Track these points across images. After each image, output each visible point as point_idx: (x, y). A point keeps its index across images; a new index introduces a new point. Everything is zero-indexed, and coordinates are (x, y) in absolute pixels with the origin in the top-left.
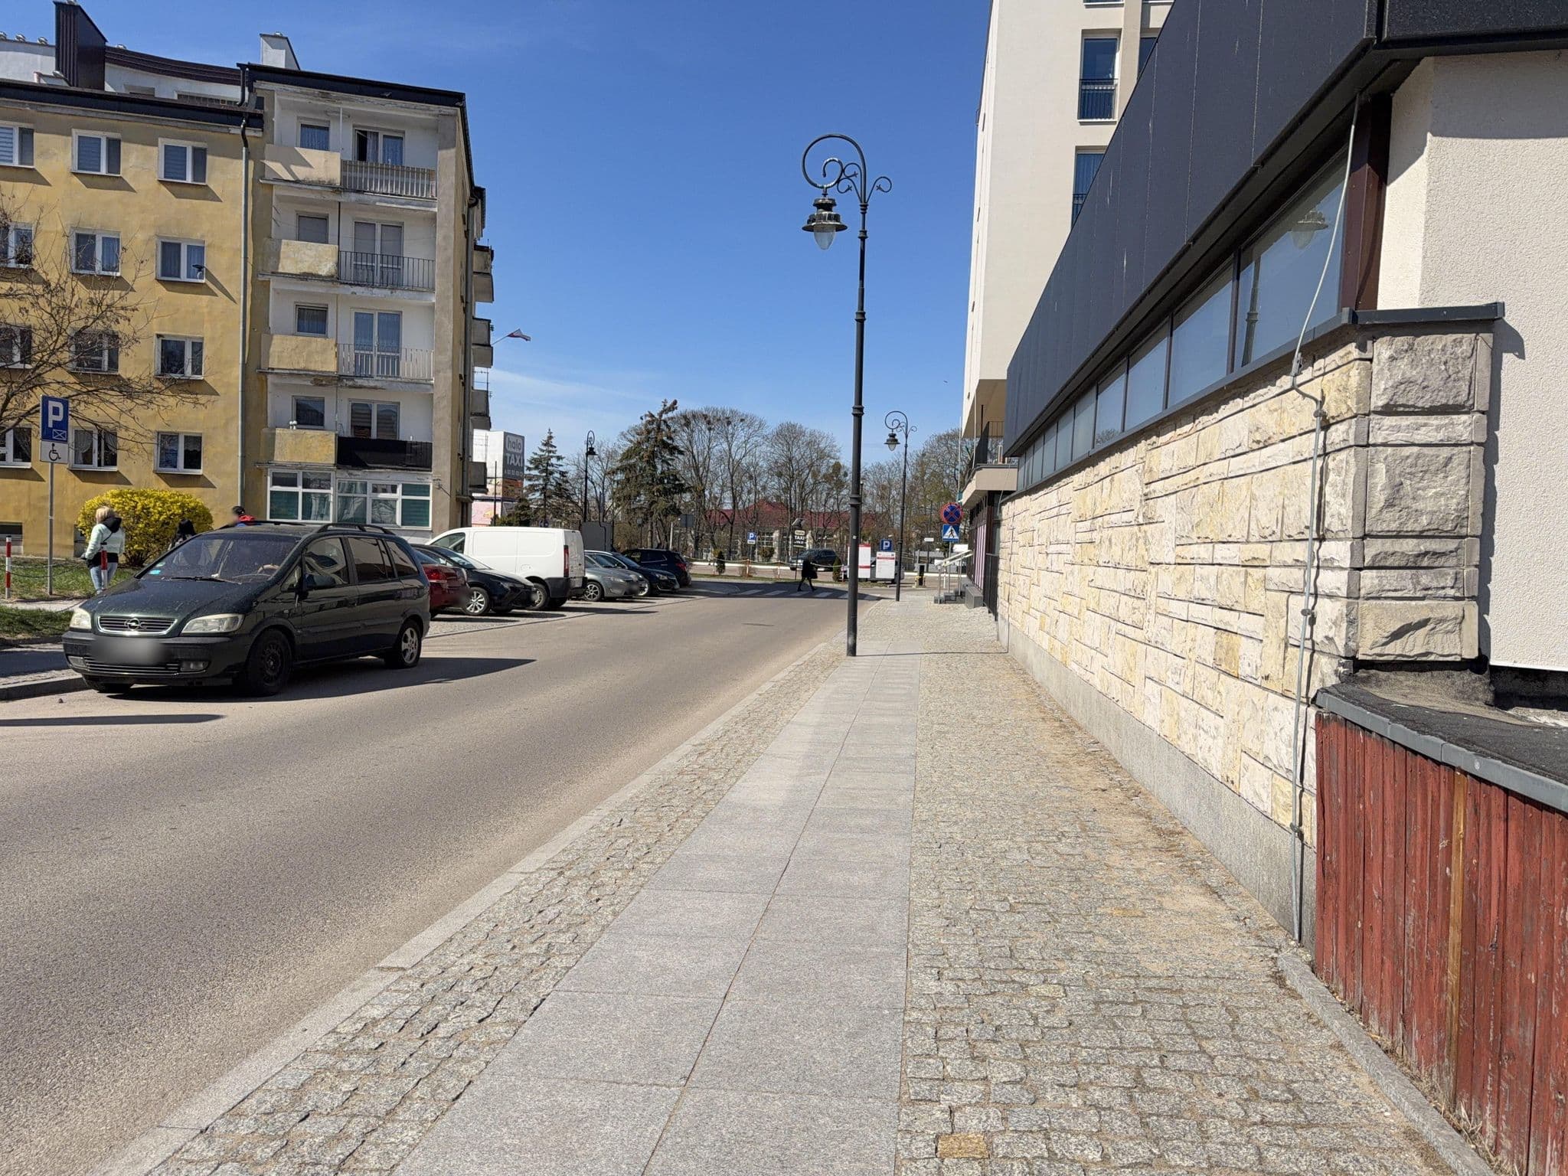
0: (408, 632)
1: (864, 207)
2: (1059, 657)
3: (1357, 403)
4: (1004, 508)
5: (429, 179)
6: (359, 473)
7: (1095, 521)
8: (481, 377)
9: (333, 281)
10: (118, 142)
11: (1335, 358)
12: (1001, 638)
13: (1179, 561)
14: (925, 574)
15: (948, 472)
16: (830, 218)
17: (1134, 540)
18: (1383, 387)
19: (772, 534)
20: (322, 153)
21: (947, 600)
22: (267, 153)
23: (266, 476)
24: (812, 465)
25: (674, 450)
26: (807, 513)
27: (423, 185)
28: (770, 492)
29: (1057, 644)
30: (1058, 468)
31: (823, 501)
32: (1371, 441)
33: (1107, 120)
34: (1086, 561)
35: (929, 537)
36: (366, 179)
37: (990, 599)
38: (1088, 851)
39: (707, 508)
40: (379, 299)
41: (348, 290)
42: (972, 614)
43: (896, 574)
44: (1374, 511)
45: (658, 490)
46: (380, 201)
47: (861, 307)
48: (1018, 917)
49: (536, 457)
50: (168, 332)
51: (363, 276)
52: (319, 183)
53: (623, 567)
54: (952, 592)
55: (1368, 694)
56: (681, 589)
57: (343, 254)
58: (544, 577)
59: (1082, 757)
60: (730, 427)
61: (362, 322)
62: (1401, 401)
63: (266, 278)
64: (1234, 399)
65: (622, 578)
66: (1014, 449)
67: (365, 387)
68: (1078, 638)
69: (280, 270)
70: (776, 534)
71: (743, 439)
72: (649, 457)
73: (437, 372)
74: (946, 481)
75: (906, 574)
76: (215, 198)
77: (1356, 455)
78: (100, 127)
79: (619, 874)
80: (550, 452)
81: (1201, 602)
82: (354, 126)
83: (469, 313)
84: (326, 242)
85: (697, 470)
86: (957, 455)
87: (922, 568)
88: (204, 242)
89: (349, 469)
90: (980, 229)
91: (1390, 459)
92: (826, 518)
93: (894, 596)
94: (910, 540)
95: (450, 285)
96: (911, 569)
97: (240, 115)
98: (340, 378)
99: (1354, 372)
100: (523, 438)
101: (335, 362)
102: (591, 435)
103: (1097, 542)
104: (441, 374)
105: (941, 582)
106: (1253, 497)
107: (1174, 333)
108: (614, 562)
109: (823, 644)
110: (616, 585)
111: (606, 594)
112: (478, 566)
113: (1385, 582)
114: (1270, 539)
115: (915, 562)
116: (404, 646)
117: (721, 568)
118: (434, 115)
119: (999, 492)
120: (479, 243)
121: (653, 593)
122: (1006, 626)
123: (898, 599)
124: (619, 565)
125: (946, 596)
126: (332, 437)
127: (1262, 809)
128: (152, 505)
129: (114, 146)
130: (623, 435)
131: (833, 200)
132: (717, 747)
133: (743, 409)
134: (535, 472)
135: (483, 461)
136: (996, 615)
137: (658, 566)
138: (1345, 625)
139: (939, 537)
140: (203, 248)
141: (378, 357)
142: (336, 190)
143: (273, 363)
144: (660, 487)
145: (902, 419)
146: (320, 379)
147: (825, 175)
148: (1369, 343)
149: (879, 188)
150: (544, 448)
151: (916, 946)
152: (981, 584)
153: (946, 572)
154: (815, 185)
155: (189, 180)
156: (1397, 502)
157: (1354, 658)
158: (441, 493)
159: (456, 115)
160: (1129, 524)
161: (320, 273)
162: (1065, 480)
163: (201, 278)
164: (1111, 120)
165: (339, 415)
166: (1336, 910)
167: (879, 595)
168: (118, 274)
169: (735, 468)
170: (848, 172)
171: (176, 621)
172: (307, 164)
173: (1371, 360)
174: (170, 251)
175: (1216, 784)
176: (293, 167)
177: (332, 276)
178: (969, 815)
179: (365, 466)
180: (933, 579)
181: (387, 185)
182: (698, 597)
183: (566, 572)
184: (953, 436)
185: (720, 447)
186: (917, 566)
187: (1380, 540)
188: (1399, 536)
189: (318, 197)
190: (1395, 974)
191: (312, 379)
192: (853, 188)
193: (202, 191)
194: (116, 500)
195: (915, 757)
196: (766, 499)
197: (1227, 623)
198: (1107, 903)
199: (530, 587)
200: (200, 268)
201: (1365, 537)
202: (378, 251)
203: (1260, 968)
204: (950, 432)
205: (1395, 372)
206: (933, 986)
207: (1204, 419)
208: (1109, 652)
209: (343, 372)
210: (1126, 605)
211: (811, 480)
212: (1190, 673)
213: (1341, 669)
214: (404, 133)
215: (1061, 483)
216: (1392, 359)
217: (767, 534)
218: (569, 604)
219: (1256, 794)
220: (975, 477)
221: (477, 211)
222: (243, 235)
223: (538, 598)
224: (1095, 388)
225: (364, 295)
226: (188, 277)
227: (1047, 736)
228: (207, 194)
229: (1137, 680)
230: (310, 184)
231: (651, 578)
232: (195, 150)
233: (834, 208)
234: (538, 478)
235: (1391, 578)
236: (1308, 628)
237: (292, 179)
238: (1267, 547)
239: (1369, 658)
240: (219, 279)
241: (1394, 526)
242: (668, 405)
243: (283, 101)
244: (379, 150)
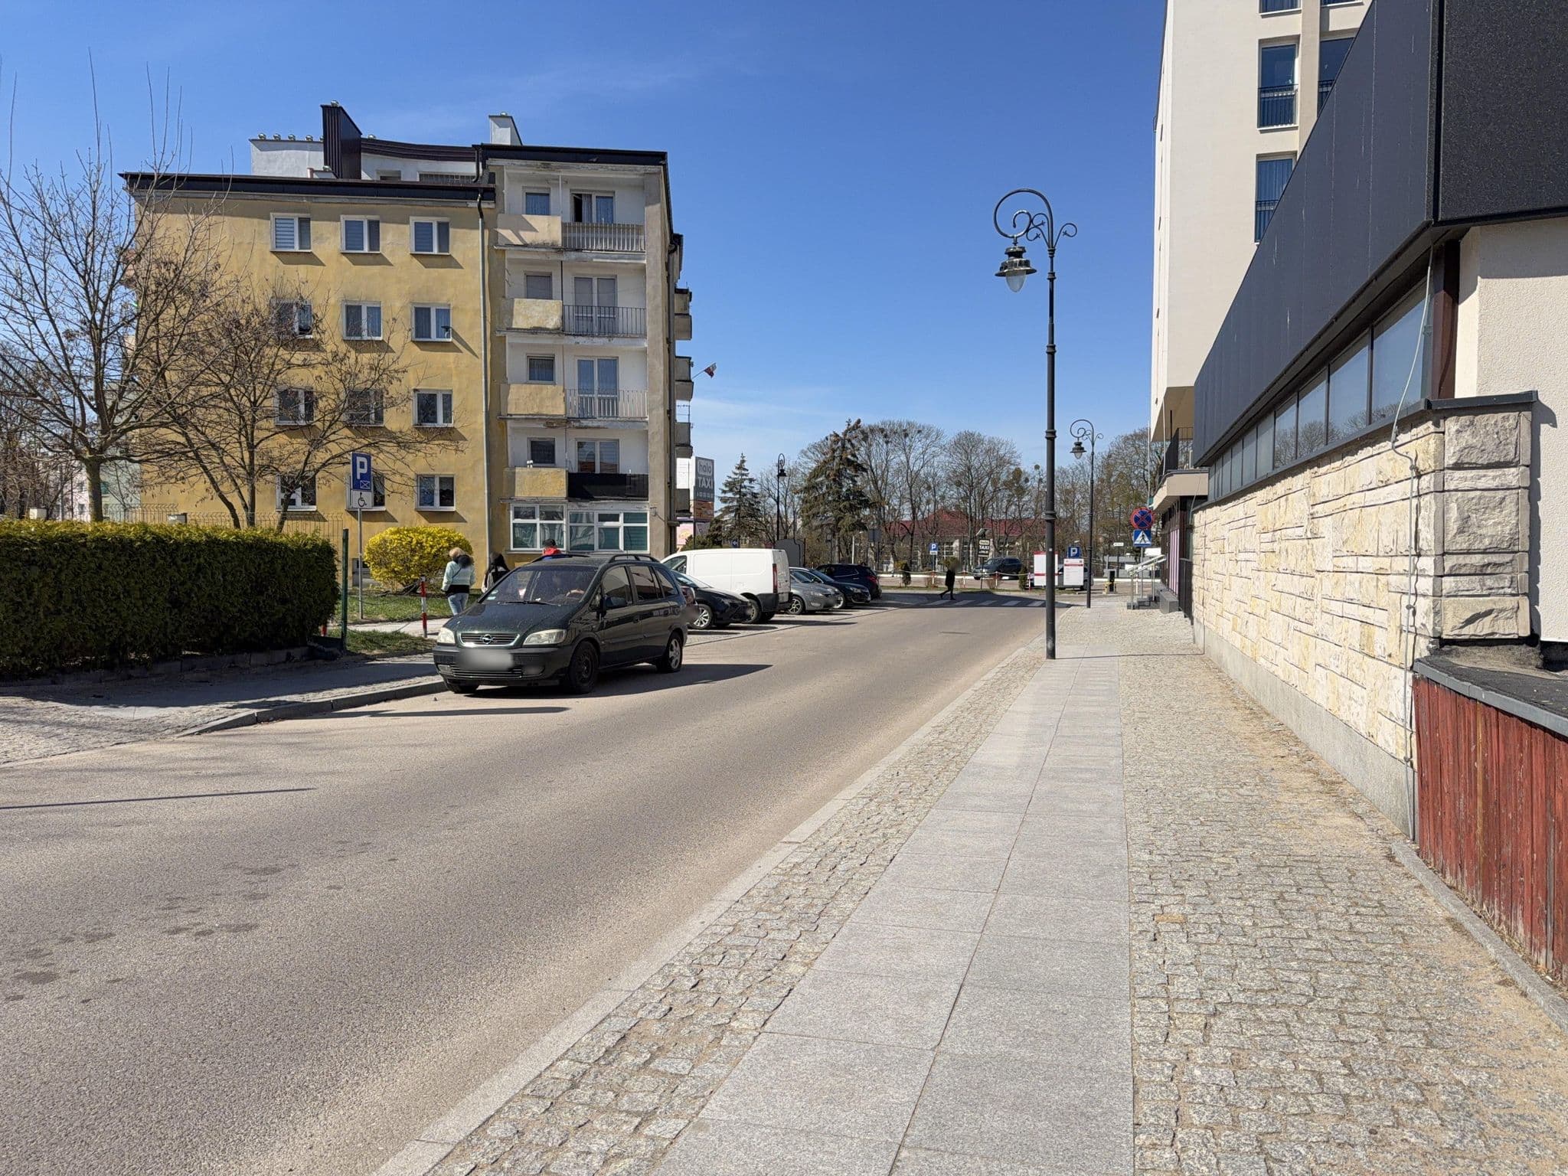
0: (673, 643)
1: (1052, 252)
2: (1249, 654)
3: (1435, 462)
4: (1196, 516)
5: (638, 234)
6: (587, 504)
7: (1276, 533)
8: (683, 411)
9: (559, 333)
10: (377, 223)
11: (1421, 430)
12: (1197, 640)
13: (1336, 569)
14: (1116, 580)
15: (1136, 472)
16: (1021, 264)
17: (1305, 551)
18: (1452, 451)
19: (952, 543)
20: (545, 218)
21: (1141, 605)
22: (499, 223)
23: (509, 510)
24: (992, 472)
25: (859, 468)
26: (988, 522)
27: (632, 240)
28: (948, 502)
29: (1248, 643)
30: (1245, 483)
31: (1003, 509)
32: (1446, 488)
33: (1288, 126)
34: (1270, 568)
35: (1118, 541)
36: (583, 238)
37: (1185, 603)
38: (1264, 794)
39: (886, 520)
40: (598, 347)
41: (572, 340)
42: (1167, 619)
43: (1085, 581)
44: (1450, 537)
45: (845, 506)
46: (597, 258)
47: (1052, 340)
48: (1206, 828)
49: (730, 480)
50: (423, 386)
51: (584, 326)
52: (544, 245)
53: (819, 582)
54: (1146, 597)
55: (1447, 661)
56: (873, 602)
57: (566, 308)
58: (755, 594)
59: (1267, 735)
60: (907, 439)
61: (585, 368)
62: (1466, 460)
63: (502, 334)
64: (1366, 447)
65: (821, 592)
66: (1205, 459)
67: (590, 428)
68: (1264, 635)
69: (514, 327)
70: (956, 544)
71: (921, 450)
72: (835, 475)
73: (650, 411)
74: (1134, 482)
75: (1095, 580)
76: (458, 266)
77: (1435, 498)
78: (362, 211)
79: (912, 801)
80: (743, 475)
81: (1351, 601)
82: (571, 190)
83: (672, 353)
84: (551, 298)
85: (875, 483)
86: (1145, 455)
87: (1112, 574)
88: (449, 305)
89: (578, 501)
90: (1161, 237)
91: (1460, 500)
92: (1008, 525)
93: (1085, 603)
94: (1098, 544)
95: (660, 330)
96: (1101, 575)
97: (476, 190)
98: (568, 420)
99: (1432, 441)
100: (712, 461)
101: (563, 406)
102: (781, 458)
103: (1277, 552)
104: (654, 412)
105: (1132, 586)
106: (1380, 524)
107: (1331, 377)
108: (810, 577)
109: (1023, 649)
110: (815, 599)
111: (808, 608)
112: (701, 585)
113: (1460, 585)
114: (1390, 554)
115: (1104, 567)
116: (671, 654)
117: (907, 579)
118: (641, 175)
119: (1191, 497)
120: (679, 287)
121: (848, 606)
122: (1202, 630)
123: (1089, 606)
124: (816, 580)
125: (1139, 602)
126: (564, 474)
127: (1390, 752)
128: (424, 540)
129: (374, 226)
130: (804, 453)
131: (1023, 248)
132: (952, 728)
133: (920, 421)
134: (730, 495)
135: (686, 487)
136: (1192, 618)
137: (850, 579)
138: (1432, 615)
139: (1128, 541)
140: (449, 310)
141: (599, 399)
142: (559, 251)
143: (511, 409)
144: (846, 503)
145: (1088, 427)
146: (551, 422)
147: (1015, 226)
148: (1442, 421)
149: (1065, 233)
150: (738, 472)
151: (1132, 840)
152: (1176, 588)
153: (1139, 578)
154: (1006, 236)
155: (435, 251)
156: (1466, 529)
157: (1440, 638)
158: (657, 519)
159: (660, 172)
160: (1300, 538)
161: (548, 327)
162: (1250, 496)
163: (448, 337)
164: (1293, 125)
165: (567, 454)
166: (1428, 809)
167: (1068, 603)
168: (381, 338)
169: (913, 479)
170: (1036, 222)
171: (518, 637)
172: (532, 229)
173: (1444, 433)
174: (421, 314)
175: (1364, 740)
176: (522, 233)
177: (558, 329)
178: (1169, 772)
179: (592, 499)
180: (1124, 585)
181: (601, 242)
182: (889, 608)
183: (775, 588)
184: (1142, 436)
185: (898, 459)
186: (1107, 571)
187: (1455, 556)
188: (1468, 552)
189: (544, 258)
190: (1456, 840)
191: (544, 422)
192: (1041, 236)
193: (447, 261)
194: (395, 537)
195: (1121, 735)
196: (944, 508)
197: (1367, 617)
198: (1274, 822)
199: (746, 603)
200: (447, 328)
201: (1444, 554)
202: (595, 303)
203: (1378, 854)
204: (1137, 431)
205: (1461, 440)
206: (1147, 857)
207: (1349, 459)
208: (1289, 646)
209: (571, 415)
210: (1300, 608)
211: (990, 488)
212: (1345, 658)
213: (1431, 646)
214: (614, 193)
215: (1247, 498)
216: (1458, 431)
217: (947, 543)
218: (776, 617)
219: (1387, 742)
220: (1165, 483)
221: (676, 256)
222: (482, 297)
223: (753, 612)
224: (1273, 414)
225: (586, 344)
226: (438, 337)
227: (1237, 720)
228: (450, 262)
229: (1310, 667)
230: (537, 246)
231: (844, 591)
232: (439, 224)
233: (1024, 255)
234: (732, 499)
235: (1464, 582)
236: (1411, 618)
237: (520, 243)
238: (1388, 560)
239: (1451, 637)
240: (463, 337)
241: (1465, 546)
242: (852, 424)
243: (513, 177)
244: (592, 210)
